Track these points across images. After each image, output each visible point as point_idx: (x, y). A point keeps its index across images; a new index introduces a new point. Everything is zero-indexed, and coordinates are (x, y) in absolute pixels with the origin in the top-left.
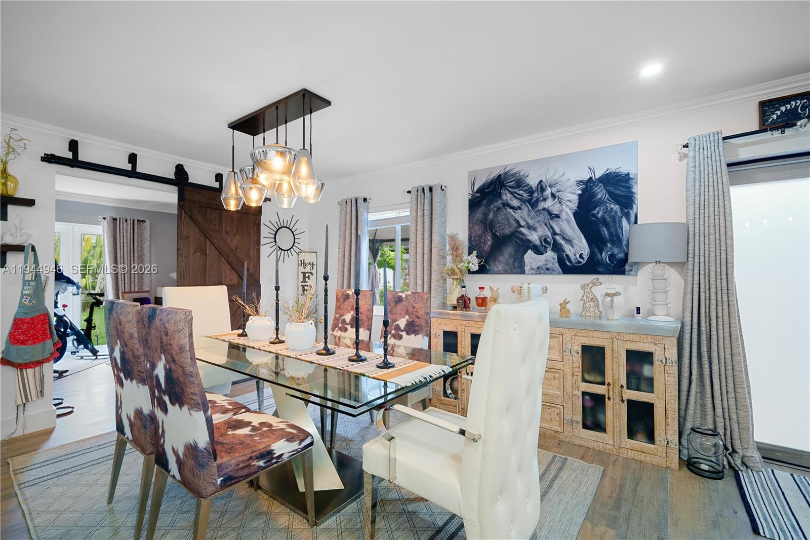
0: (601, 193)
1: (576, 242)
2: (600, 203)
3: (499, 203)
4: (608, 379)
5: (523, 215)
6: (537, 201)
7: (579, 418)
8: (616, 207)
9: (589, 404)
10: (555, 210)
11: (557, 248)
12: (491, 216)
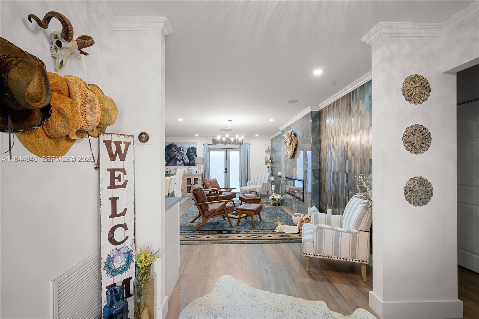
0: (191, 151)
1: (187, 159)
2: (191, 152)
3: (171, 150)
4: (191, 184)
5: (176, 153)
6: (179, 151)
7: (187, 191)
8: (193, 153)
9: (189, 189)
10: (183, 153)
11: (183, 160)
12: (169, 153)
